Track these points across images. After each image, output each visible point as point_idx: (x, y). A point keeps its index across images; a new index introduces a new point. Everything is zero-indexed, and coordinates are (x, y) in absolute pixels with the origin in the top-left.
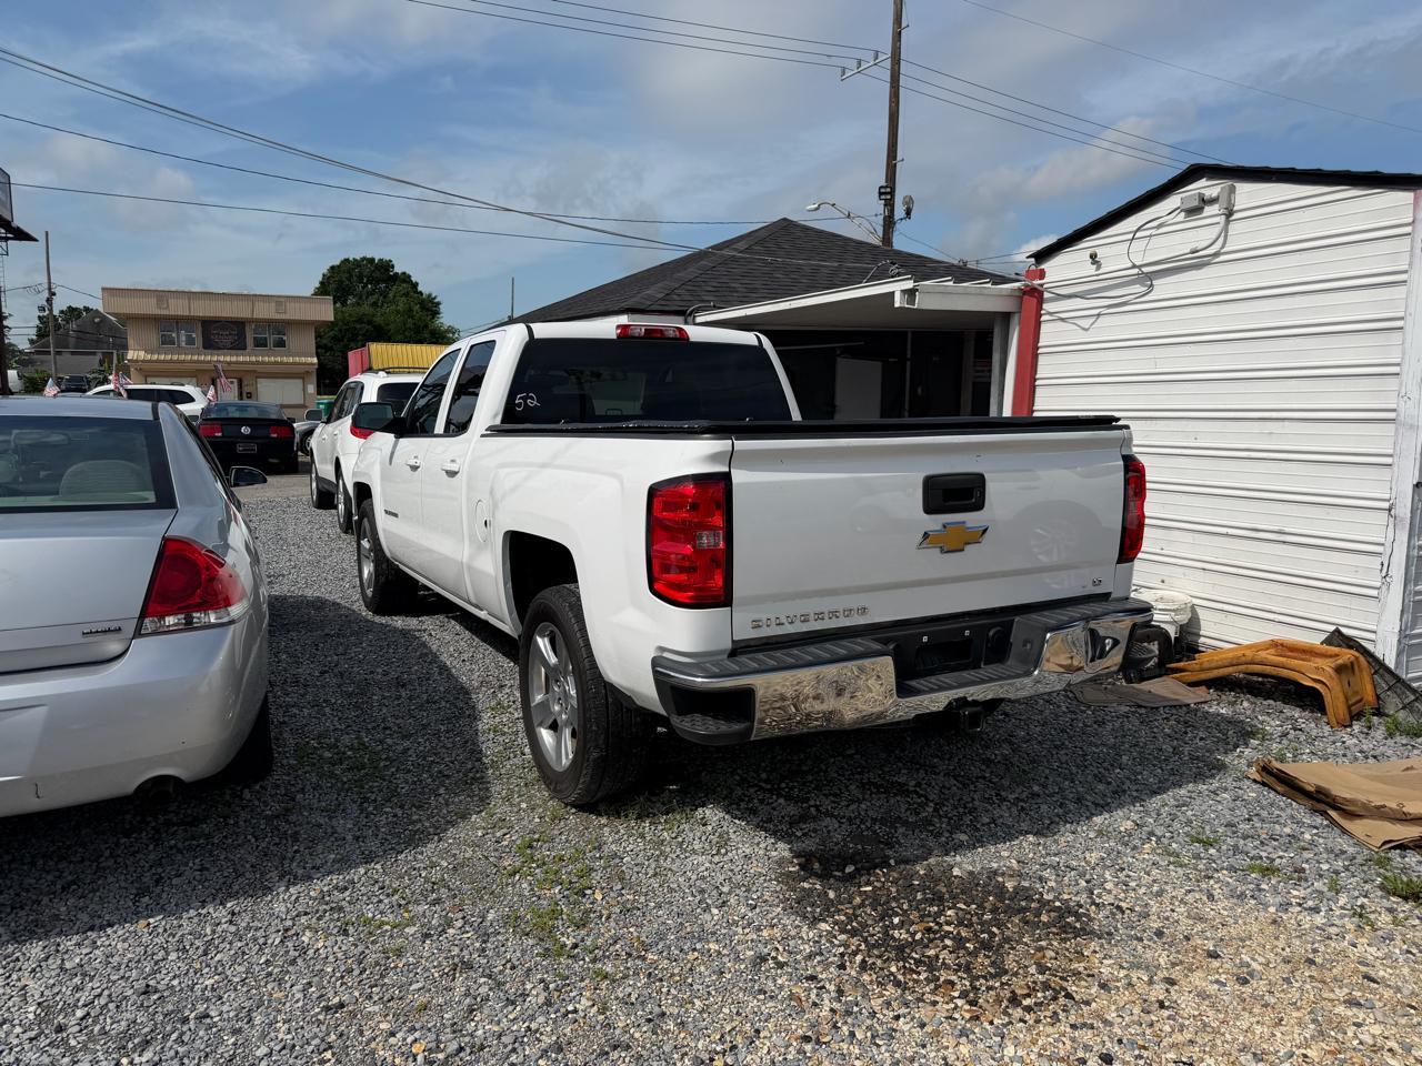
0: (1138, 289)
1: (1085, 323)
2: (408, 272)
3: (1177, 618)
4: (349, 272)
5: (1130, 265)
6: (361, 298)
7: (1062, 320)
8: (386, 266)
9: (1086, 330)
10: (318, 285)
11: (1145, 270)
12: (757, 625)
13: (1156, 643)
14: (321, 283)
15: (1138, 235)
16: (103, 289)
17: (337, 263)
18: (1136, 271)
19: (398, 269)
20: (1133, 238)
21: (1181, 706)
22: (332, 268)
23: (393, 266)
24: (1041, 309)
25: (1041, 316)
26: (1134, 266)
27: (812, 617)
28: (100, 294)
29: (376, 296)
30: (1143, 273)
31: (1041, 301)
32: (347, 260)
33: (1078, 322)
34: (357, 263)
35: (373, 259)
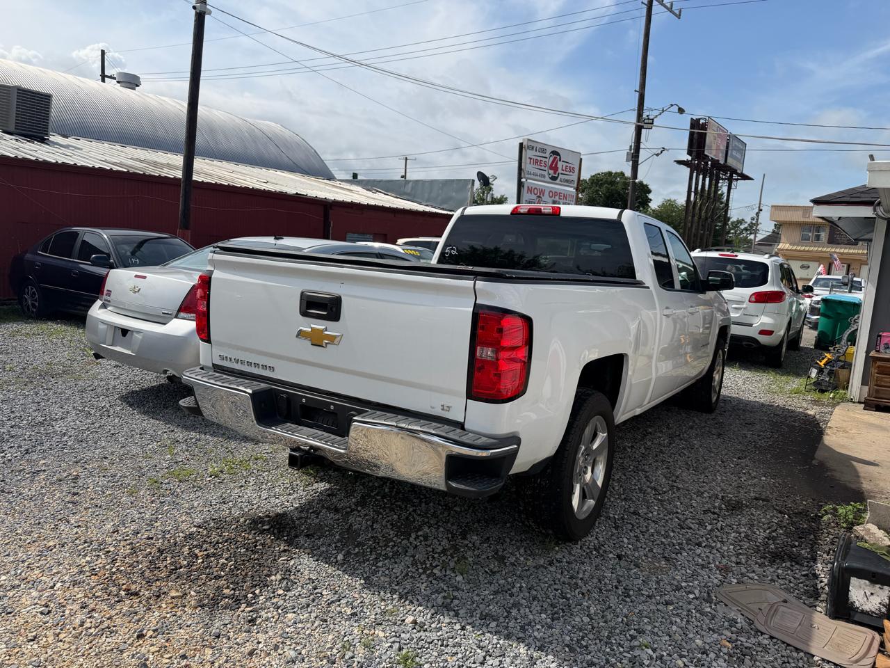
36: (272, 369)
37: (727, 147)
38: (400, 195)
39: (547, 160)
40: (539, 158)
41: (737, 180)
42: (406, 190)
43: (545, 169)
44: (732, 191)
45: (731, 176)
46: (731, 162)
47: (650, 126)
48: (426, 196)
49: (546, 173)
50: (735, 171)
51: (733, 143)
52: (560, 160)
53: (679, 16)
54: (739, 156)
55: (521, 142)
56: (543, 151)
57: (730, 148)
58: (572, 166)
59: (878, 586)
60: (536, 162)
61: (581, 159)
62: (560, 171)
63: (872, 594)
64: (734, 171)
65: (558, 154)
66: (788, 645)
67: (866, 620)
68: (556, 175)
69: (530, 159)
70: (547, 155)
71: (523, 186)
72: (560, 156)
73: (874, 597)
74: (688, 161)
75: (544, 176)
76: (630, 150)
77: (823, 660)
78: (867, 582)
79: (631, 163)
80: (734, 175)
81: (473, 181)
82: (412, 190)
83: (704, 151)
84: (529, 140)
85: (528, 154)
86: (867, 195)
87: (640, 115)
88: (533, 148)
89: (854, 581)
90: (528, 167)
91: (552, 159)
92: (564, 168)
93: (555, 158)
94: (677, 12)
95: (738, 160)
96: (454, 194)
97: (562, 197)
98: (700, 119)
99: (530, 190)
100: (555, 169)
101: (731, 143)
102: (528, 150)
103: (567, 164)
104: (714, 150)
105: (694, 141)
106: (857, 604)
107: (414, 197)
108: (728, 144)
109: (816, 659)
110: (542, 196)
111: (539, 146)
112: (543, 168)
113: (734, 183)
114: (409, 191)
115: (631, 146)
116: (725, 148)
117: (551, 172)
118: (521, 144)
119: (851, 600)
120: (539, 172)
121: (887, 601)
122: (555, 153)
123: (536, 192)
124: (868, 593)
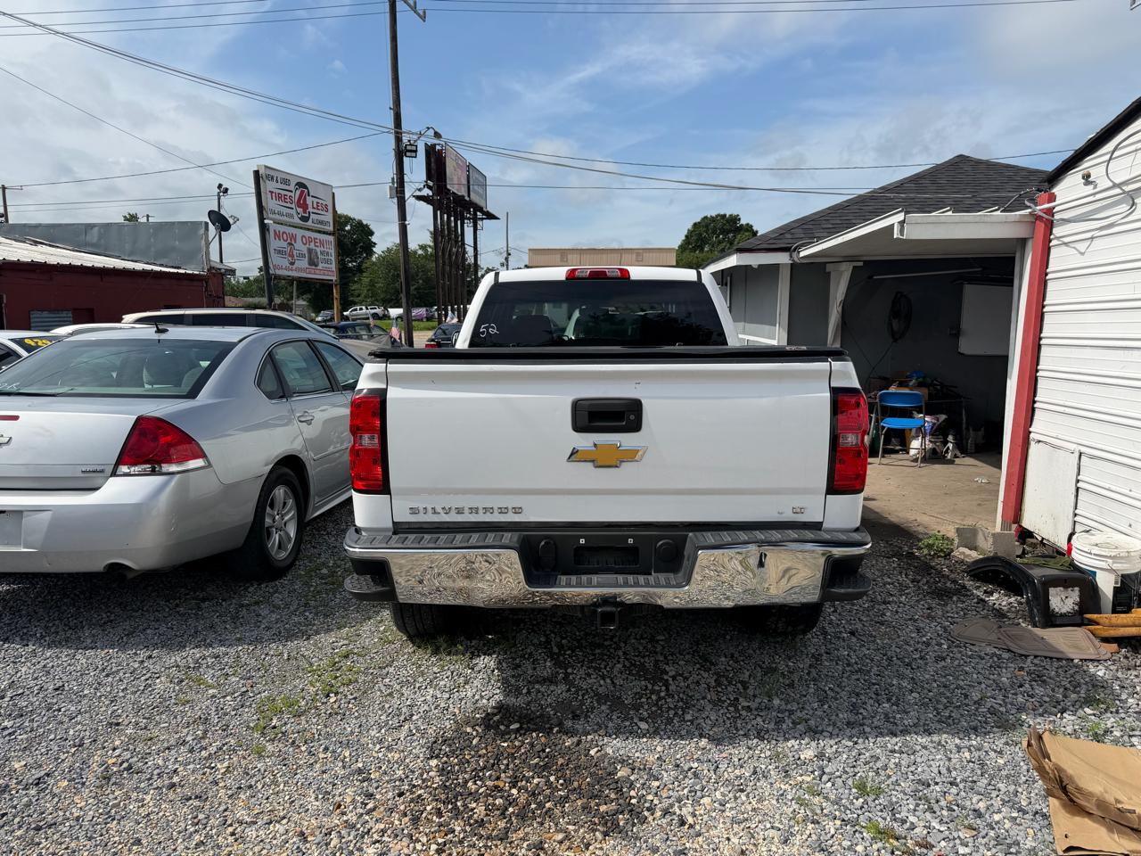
0: (1124, 208)
1: (1082, 247)
2: (750, 223)
3: (1115, 566)
4: (707, 226)
5: (1111, 184)
6: (713, 246)
7: (1066, 244)
8: (735, 219)
9: (1082, 254)
10: (684, 238)
11: (1127, 188)
12: (414, 511)
13: (1077, 589)
14: (686, 236)
15: (1116, 154)
16: (530, 250)
17: (698, 220)
18: (1118, 191)
19: (743, 222)
20: (1110, 159)
21: (1059, 659)
22: (695, 224)
23: (740, 219)
24: (1051, 233)
25: (1050, 241)
26: (1115, 186)
27: (466, 511)
28: (527, 251)
29: (724, 244)
30: (1124, 192)
31: (1050, 226)
32: (706, 217)
33: (1077, 245)
34: (713, 219)
35: (725, 215)
36: (517, 511)
37: (468, 182)
38: (79, 247)
39: (292, 194)
40: (283, 192)
41: (482, 219)
42: (88, 238)
43: (290, 206)
44: (478, 232)
45: (475, 214)
46: (474, 198)
47: (414, 154)
48: (128, 247)
49: (293, 212)
50: (481, 209)
51: (473, 175)
52: (309, 195)
53: (423, 18)
54: (481, 191)
55: (256, 169)
56: (286, 182)
57: (471, 182)
58: (324, 203)
59: (1070, 589)
60: (279, 197)
61: (334, 193)
62: (310, 209)
63: (1067, 597)
64: (479, 208)
65: (305, 187)
66: (1051, 658)
67: (1065, 621)
68: (307, 215)
69: (272, 192)
70: (292, 187)
71: (268, 230)
72: (307, 188)
73: (1069, 599)
74: (428, 196)
75: (292, 216)
76: (393, 182)
77: (1081, 660)
78: (1062, 589)
79: (395, 200)
80: (478, 213)
81: (207, 224)
82: (99, 239)
83: (446, 186)
84: (266, 167)
85: (268, 186)
86: (779, 241)
87: (398, 140)
88: (272, 178)
89: (1052, 591)
90: (271, 204)
91: (298, 192)
92: (315, 206)
93: (302, 192)
94: (421, 13)
95: (481, 196)
96: (177, 243)
97: (318, 244)
98: (435, 145)
99: (278, 236)
100: (304, 206)
101: (471, 175)
102: (267, 181)
103: (319, 201)
104: (456, 184)
105: (433, 172)
106: (1057, 610)
107: (106, 250)
108: (468, 176)
109: (1076, 661)
110: (293, 242)
111: (281, 176)
112: (288, 205)
113: (480, 222)
114: (95, 240)
115: (393, 179)
116: (466, 183)
117: (300, 210)
118: (256, 173)
119: (1052, 608)
120: (286, 211)
121: (1078, 599)
122: (301, 185)
123: (285, 238)
124: (1064, 598)
